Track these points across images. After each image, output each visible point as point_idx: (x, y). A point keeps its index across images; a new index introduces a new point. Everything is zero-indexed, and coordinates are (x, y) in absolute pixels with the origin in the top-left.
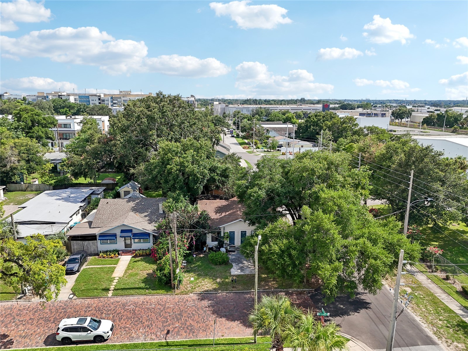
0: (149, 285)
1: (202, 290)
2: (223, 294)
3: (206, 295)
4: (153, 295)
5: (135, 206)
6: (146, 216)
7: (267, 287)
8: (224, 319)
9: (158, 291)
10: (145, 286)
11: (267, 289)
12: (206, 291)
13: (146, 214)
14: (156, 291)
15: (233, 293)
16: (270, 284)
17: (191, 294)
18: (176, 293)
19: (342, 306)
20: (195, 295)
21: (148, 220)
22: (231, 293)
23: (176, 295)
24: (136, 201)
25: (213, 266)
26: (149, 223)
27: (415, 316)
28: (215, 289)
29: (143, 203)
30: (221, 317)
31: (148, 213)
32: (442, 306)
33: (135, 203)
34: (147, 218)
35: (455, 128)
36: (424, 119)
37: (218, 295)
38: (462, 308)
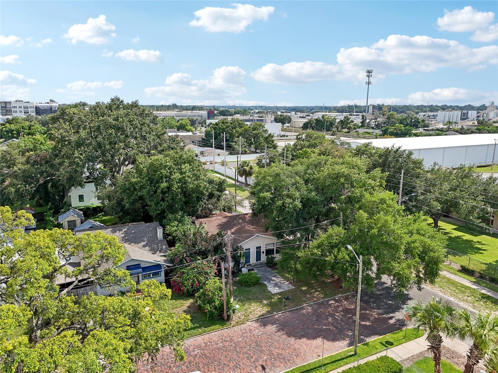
0: (197, 323)
1: (257, 315)
2: (279, 315)
3: (263, 320)
4: (209, 332)
5: (125, 236)
6: (144, 246)
7: (315, 299)
8: (304, 340)
9: (212, 327)
10: (194, 325)
11: (316, 301)
12: (261, 316)
13: (143, 243)
14: (210, 328)
15: (288, 311)
16: (315, 295)
17: (248, 323)
18: (232, 325)
19: (390, 302)
20: (252, 322)
21: (150, 250)
22: (286, 312)
23: (233, 327)
24: (123, 230)
25: (248, 289)
26: (153, 254)
27: (448, 297)
28: (268, 312)
29: (133, 232)
30: (300, 338)
31: (145, 242)
32: (459, 285)
33: (122, 232)
34: (147, 248)
35: (334, 132)
36: (304, 124)
37: (275, 317)
38: (473, 283)
